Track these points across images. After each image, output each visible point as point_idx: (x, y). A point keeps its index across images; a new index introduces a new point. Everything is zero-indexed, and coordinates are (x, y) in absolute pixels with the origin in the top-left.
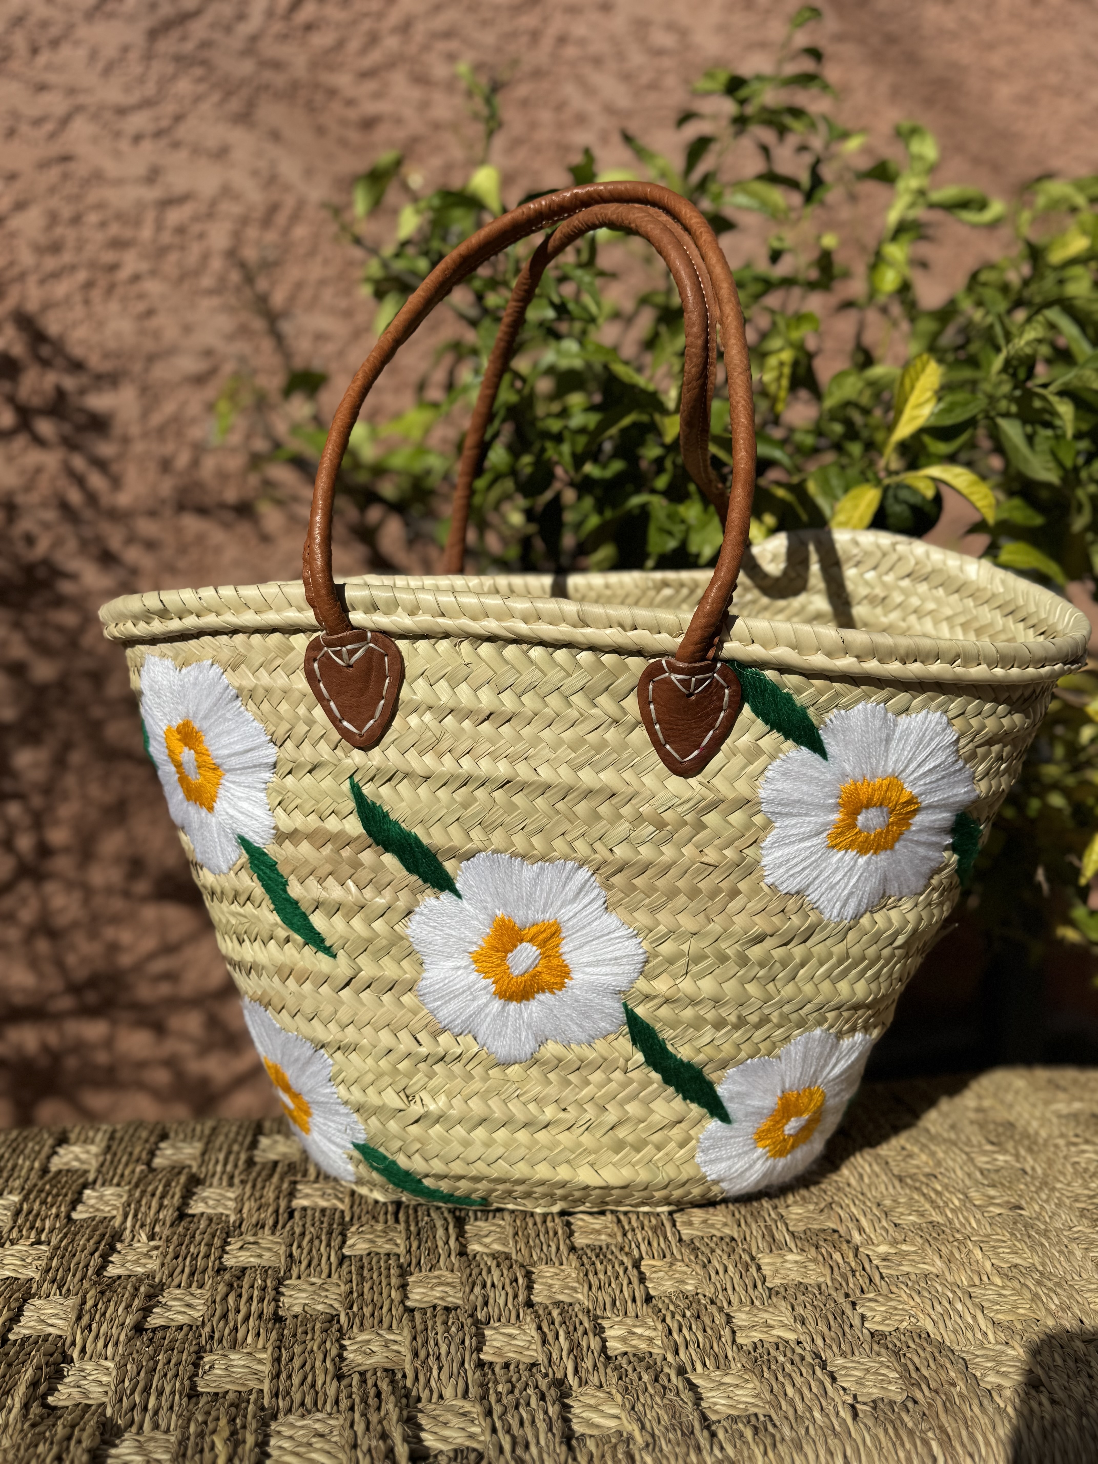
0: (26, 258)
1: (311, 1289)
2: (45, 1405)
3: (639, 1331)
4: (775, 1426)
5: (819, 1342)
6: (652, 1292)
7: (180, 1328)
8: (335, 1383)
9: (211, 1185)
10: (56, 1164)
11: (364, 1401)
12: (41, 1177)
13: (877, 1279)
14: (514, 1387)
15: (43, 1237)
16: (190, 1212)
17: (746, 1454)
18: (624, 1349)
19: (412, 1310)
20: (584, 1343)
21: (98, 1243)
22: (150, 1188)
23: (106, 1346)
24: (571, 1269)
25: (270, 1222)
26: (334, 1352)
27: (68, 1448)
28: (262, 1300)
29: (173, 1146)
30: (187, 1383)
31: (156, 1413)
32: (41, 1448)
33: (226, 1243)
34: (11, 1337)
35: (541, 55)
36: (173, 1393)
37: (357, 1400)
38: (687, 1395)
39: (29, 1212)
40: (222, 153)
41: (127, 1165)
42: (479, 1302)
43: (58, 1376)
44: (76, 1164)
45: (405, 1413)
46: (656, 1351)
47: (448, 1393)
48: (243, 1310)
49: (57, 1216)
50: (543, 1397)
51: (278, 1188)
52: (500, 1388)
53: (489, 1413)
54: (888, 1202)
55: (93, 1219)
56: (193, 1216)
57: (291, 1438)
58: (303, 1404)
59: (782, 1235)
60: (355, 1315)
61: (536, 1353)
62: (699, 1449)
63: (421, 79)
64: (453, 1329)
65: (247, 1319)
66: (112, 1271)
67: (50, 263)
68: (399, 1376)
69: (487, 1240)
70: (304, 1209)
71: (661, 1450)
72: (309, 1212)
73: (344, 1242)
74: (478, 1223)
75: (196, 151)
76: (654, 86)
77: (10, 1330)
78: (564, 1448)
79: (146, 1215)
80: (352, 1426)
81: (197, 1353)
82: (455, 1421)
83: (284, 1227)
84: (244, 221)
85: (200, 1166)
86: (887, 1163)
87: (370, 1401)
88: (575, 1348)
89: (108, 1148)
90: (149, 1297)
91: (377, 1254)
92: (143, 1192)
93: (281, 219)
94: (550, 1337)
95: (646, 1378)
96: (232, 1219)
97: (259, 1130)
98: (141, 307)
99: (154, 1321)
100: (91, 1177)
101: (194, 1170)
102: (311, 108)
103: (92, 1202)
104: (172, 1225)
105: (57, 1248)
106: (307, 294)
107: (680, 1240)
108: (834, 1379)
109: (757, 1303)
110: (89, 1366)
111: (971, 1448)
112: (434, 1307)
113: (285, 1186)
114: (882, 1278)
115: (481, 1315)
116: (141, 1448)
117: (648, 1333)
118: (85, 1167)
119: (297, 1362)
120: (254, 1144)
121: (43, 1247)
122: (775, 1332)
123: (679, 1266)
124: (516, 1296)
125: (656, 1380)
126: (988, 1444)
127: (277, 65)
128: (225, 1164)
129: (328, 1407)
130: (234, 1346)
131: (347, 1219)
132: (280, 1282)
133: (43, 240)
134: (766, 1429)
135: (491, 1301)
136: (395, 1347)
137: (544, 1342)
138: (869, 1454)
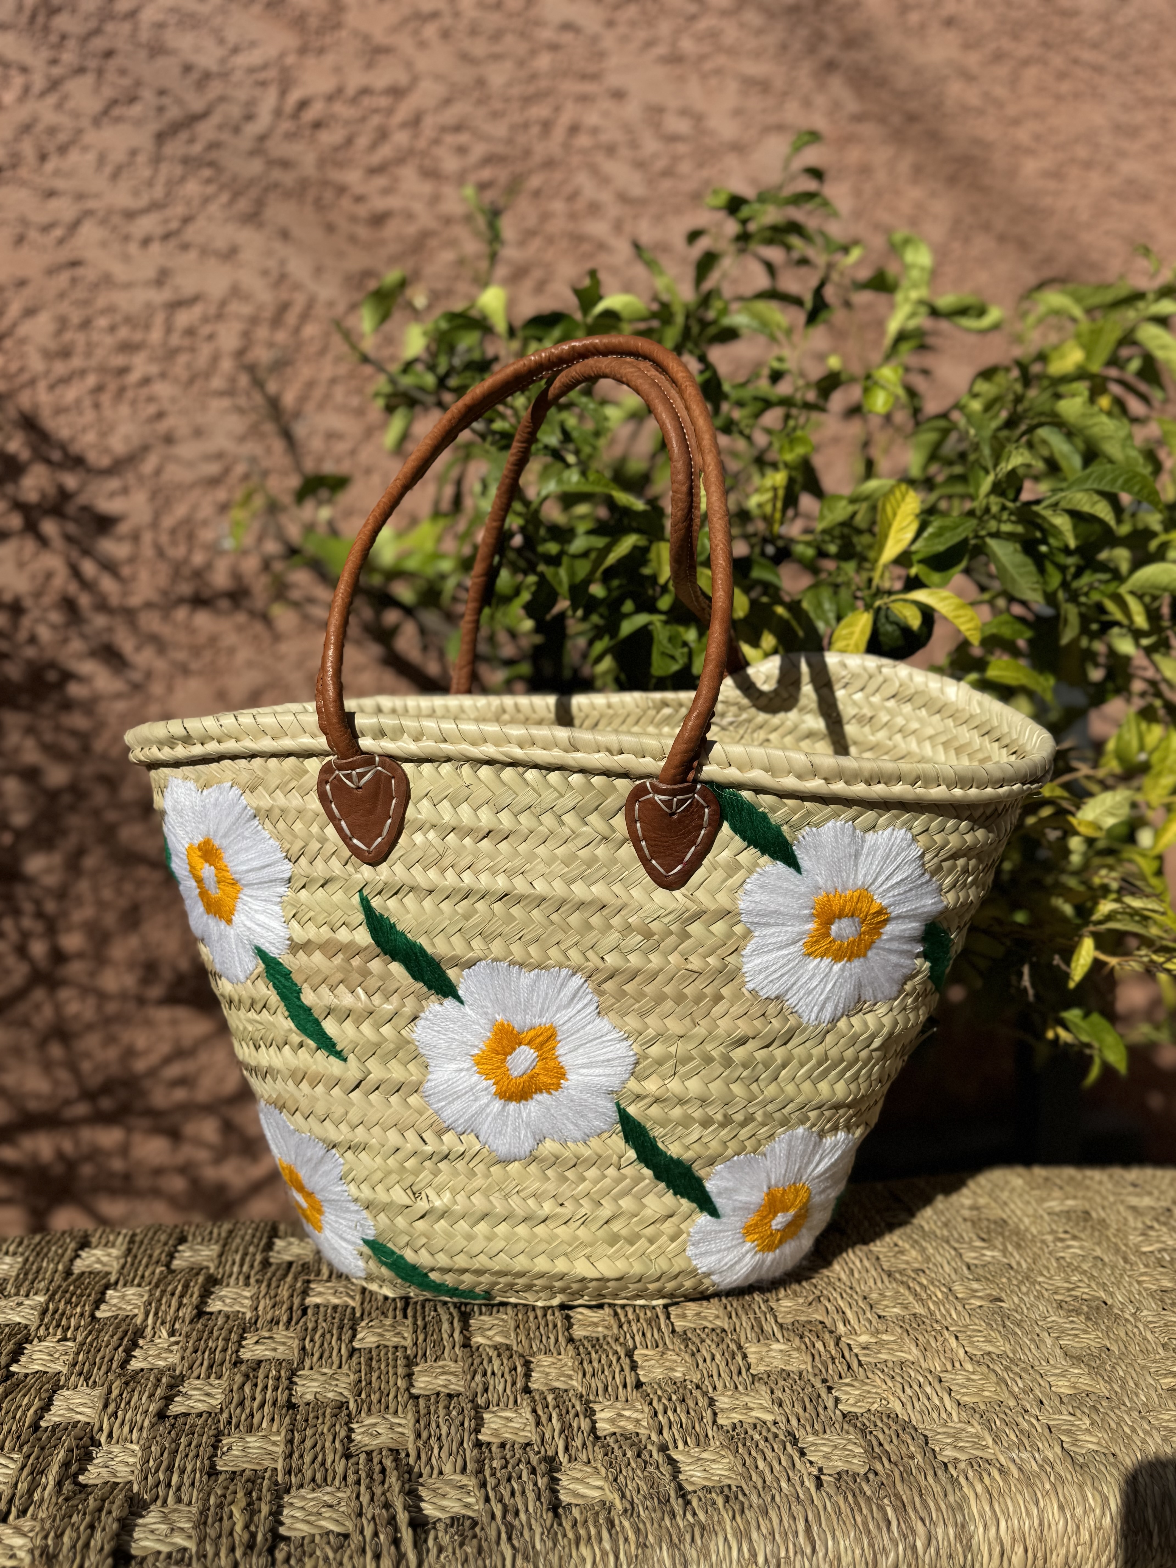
0: (36, 364)
1: (322, 1378)
2: (76, 1483)
3: (627, 1413)
4: (745, 1495)
5: (794, 1422)
6: (643, 1379)
7: (200, 1415)
8: (343, 1461)
9: (228, 1285)
10: (79, 1266)
11: (370, 1476)
12: (65, 1279)
13: (855, 1365)
14: (507, 1462)
15: (69, 1335)
16: (208, 1310)
17: (716, 1519)
18: (613, 1430)
19: (417, 1397)
20: (575, 1425)
21: (122, 1339)
22: (170, 1288)
23: (131, 1431)
24: (568, 1358)
25: (285, 1318)
26: (343, 1434)
27: (99, 1518)
28: (276, 1389)
29: (191, 1249)
30: (206, 1462)
31: (179, 1489)
32: (75, 1518)
33: (243, 1338)
34: (43, 1424)
35: (554, 145)
36: (194, 1471)
37: (363, 1475)
38: (666, 1469)
39: (55, 1311)
40: (231, 254)
41: (147, 1266)
42: (480, 1389)
43: (88, 1458)
44: (98, 1266)
45: (407, 1486)
46: (642, 1431)
47: (447, 1469)
48: (259, 1398)
49: (82, 1315)
50: (533, 1471)
51: (292, 1287)
52: (495, 1465)
53: (483, 1485)
54: (874, 1296)
55: (116, 1317)
56: (211, 1313)
57: (303, 1508)
58: (313, 1480)
59: (770, 1326)
60: (363, 1402)
61: (530, 1434)
62: (673, 1515)
63: (431, 174)
64: (454, 1413)
65: (262, 1406)
66: (135, 1365)
67: (60, 368)
68: (403, 1455)
69: (490, 1333)
70: (317, 1306)
71: (639, 1516)
72: (322, 1309)
73: (354, 1336)
74: (483, 1318)
75: (205, 252)
76: (668, 173)
77: (41, 1418)
78: (550, 1514)
79: (166, 1313)
80: (358, 1497)
81: (216, 1436)
82: (452, 1493)
83: (297, 1323)
84: (254, 321)
85: (218, 1267)
86: (878, 1259)
87: (375, 1476)
88: (566, 1429)
89: (129, 1250)
90: (171, 1387)
91: (386, 1346)
92: (163, 1292)
93: (291, 318)
94: (544, 1419)
95: (629, 1454)
96: (248, 1315)
97: (274, 1233)
98: (152, 409)
99: (175, 1409)
100: (113, 1279)
101: (212, 1271)
102: (319, 205)
103: (115, 1301)
104: (191, 1322)
105: (83, 1344)
106: (318, 393)
107: (673, 1331)
108: (802, 1453)
109: (740, 1388)
110: (116, 1449)
111: (924, 1513)
112: (438, 1394)
113: (299, 1284)
114: (860, 1364)
115: (481, 1401)
116: (165, 1519)
117: (635, 1415)
118: (107, 1269)
119: (308, 1443)
120: (269, 1246)
121: (69, 1344)
122: (754, 1414)
123: (671, 1355)
124: (514, 1383)
125: (639, 1456)
126: (939, 1509)
127: (285, 164)
128: (242, 1265)
129: (337, 1483)
130: (250, 1430)
131: (358, 1315)
132: (293, 1373)
133: (52, 346)
134: (737, 1498)
135: (491, 1388)
136: (400, 1430)
137: (538, 1423)
138: (829, 1518)
